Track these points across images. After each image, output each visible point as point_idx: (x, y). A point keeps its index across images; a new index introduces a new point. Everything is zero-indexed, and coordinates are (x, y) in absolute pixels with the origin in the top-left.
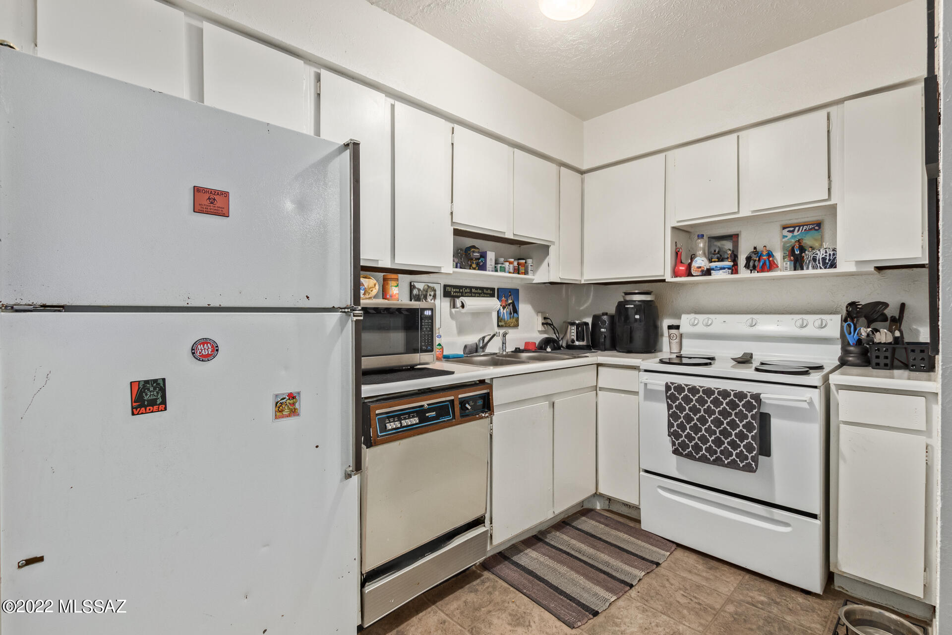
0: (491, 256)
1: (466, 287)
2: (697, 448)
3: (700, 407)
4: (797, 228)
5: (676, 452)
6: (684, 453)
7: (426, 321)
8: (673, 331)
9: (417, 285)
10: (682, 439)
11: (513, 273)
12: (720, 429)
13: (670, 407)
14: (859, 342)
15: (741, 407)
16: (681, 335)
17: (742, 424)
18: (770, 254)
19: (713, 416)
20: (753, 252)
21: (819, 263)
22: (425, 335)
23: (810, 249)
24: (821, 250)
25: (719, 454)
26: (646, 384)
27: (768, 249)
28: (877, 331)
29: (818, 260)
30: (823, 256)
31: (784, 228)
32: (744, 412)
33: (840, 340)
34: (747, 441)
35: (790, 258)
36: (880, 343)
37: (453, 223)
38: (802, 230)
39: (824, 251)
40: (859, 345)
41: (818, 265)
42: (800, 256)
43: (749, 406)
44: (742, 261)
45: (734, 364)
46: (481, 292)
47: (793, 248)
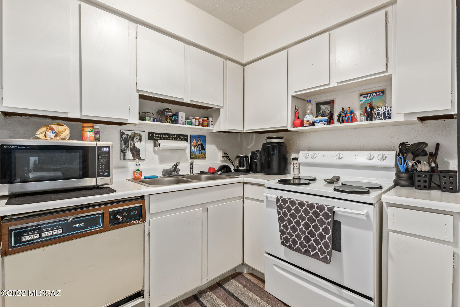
0: (182, 115)
1: (166, 134)
2: (295, 242)
3: (297, 214)
4: (369, 95)
5: (282, 243)
6: (287, 245)
7: (104, 155)
8: (295, 161)
9: (126, 132)
10: (286, 235)
11: (199, 126)
12: (308, 230)
13: (279, 213)
14: (407, 170)
15: (321, 216)
16: (300, 164)
17: (322, 228)
18: (352, 112)
19: (304, 221)
20: (342, 111)
21: (381, 117)
22: (102, 165)
23: (377, 108)
24: (383, 108)
25: (307, 248)
26: (267, 197)
27: (351, 109)
28: (419, 162)
29: (380, 114)
30: (384, 112)
31: (361, 95)
32: (323, 220)
33: (395, 168)
34: (325, 240)
35: (365, 114)
36: (421, 171)
37: (138, 91)
38: (372, 96)
39: (385, 108)
40: (407, 172)
41: (381, 118)
42: (370, 113)
43: (326, 216)
44: (336, 117)
45: (326, 183)
46: (177, 137)
47: (366, 108)
